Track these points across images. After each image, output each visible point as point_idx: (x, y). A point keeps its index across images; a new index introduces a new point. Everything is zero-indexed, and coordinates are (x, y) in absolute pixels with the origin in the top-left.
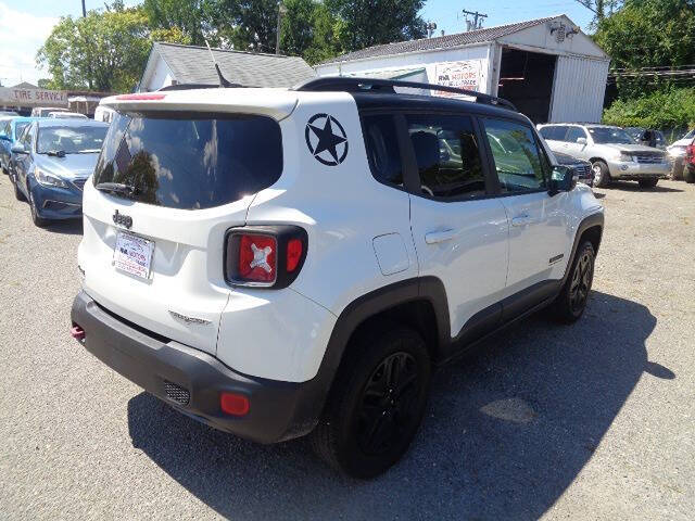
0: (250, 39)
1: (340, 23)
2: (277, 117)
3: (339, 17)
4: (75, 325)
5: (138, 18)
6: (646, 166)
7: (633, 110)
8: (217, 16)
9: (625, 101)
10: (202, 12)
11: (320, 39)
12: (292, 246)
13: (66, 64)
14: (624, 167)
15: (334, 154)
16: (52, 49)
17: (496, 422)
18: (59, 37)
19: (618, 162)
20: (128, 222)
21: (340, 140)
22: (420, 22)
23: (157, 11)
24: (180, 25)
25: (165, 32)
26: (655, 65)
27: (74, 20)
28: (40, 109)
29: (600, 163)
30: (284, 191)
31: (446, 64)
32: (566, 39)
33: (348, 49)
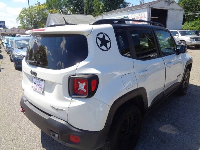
0: (76, 11)
1: (102, 4)
2: (85, 35)
3: (101, 3)
4: (22, 107)
5: (44, 7)
6: (198, 42)
7: (191, 25)
8: (67, 5)
9: (188, 22)
10: (62, 4)
11: (96, 10)
12: (93, 82)
13: (25, 21)
14: (191, 42)
15: (106, 47)
16: (21, 17)
17: (164, 134)
18: (23, 14)
19: (189, 41)
20: (35, 74)
21: (108, 42)
22: (125, 3)
23: (49, 5)
24: (56, 8)
25: (52, 10)
26: (197, 11)
27: (26, 9)
28: (18, 34)
29: (184, 42)
30: (89, 62)
31: (134, 14)
32: (170, 5)
33: (105, 12)
